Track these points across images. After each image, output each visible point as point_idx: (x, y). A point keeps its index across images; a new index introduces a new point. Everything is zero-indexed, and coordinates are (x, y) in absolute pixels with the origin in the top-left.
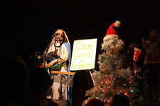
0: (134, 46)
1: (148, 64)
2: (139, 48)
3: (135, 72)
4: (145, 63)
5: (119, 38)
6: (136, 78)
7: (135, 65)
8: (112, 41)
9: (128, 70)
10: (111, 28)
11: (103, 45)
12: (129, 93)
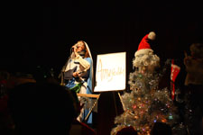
0: (171, 62)
3: (173, 94)
4: (186, 84)
5: (154, 53)
7: (172, 85)
8: (145, 57)
10: (144, 40)
11: (135, 62)
12: (168, 119)
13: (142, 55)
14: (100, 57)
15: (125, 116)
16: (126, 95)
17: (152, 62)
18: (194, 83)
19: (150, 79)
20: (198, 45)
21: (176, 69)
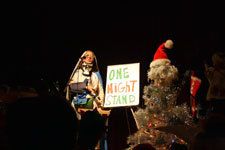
2: (199, 77)
3: (193, 110)
4: (208, 98)
5: (171, 64)
7: (192, 100)
10: (160, 49)
11: (150, 74)
13: (157, 65)
14: (110, 68)
15: (139, 135)
16: (140, 112)
17: (170, 74)
18: (217, 98)
19: (167, 93)
21: (196, 82)
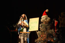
0: (55, 20)
1: (61, 27)
2: (57, 21)
3: (56, 31)
5: (48, 17)
6: (56, 33)
7: (55, 28)
8: (45, 18)
9: (53, 30)
10: (44, 12)
12: (54, 40)
16: (39, 32)
17: (48, 20)
20: (64, 13)
